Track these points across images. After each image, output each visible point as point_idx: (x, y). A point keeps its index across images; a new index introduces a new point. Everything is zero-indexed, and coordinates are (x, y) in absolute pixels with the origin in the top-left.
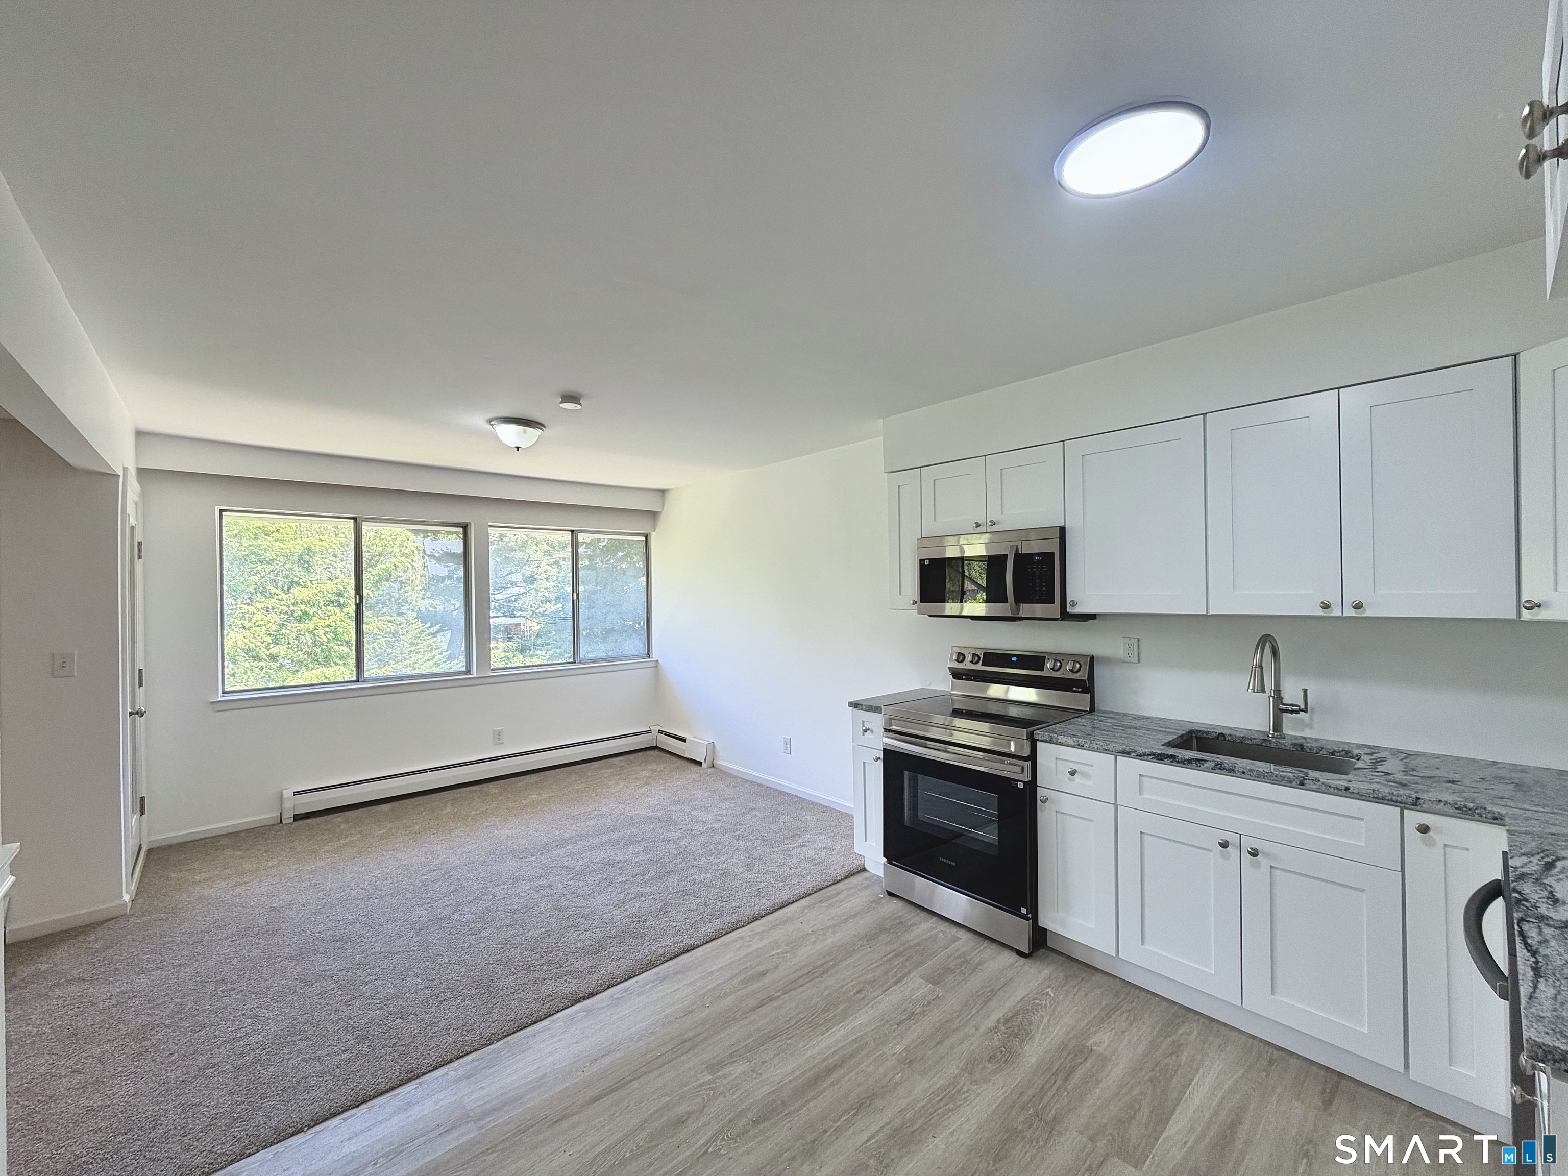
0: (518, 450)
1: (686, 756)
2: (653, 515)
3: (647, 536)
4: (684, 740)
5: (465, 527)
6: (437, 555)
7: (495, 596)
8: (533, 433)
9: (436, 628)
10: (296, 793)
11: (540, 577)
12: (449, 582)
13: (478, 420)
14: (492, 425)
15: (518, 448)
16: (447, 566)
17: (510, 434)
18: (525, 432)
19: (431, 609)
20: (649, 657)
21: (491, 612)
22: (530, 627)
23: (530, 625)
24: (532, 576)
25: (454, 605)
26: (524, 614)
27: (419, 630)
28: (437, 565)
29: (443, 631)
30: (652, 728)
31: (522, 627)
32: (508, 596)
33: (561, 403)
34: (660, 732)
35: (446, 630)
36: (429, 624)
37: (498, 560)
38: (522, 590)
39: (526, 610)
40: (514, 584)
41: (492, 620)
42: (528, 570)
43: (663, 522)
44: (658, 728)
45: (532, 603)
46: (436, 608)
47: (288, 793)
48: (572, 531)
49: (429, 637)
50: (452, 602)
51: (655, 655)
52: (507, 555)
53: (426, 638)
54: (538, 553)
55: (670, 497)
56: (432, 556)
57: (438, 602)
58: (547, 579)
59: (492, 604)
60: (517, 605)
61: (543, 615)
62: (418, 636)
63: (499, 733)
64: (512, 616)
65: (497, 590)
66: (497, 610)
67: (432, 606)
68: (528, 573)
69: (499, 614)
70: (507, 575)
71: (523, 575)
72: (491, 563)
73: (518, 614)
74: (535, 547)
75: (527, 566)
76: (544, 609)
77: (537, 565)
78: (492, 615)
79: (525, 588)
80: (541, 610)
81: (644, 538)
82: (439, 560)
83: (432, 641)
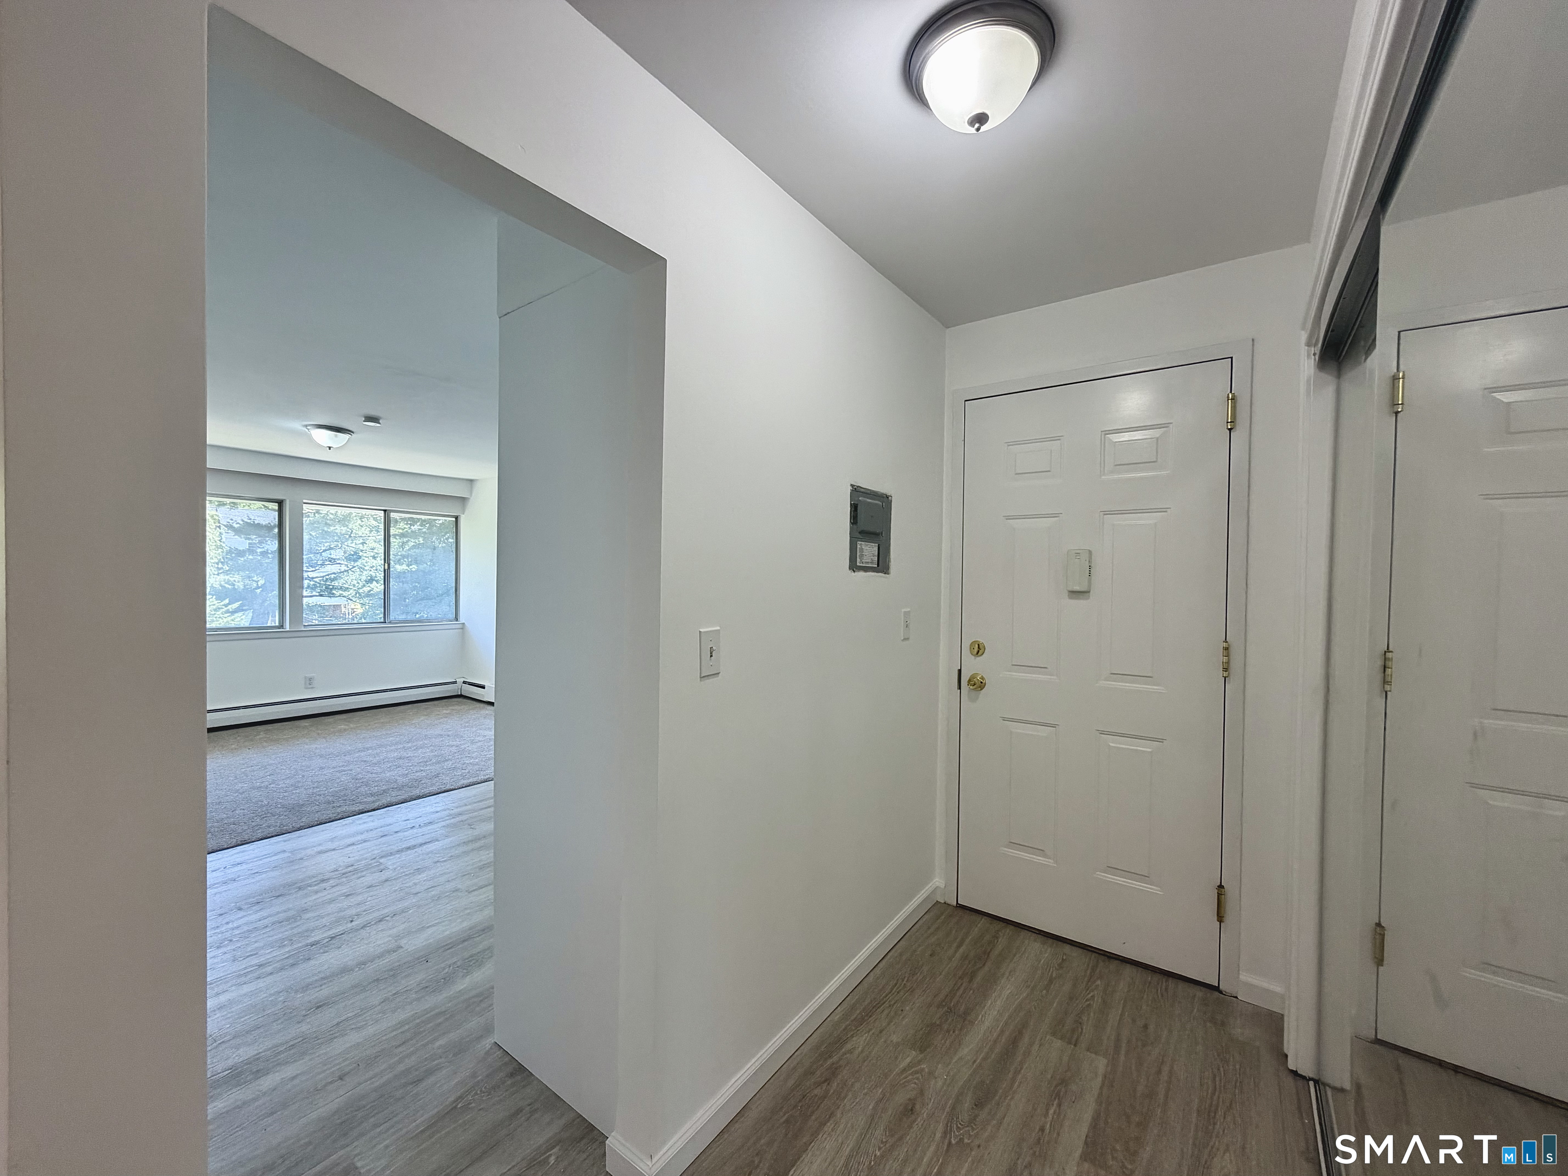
0: (330, 449)
1: (485, 699)
2: (463, 500)
3: (457, 518)
4: (483, 687)
5: (280, 503)
6: (236, 526)
7: (309, 573)
8: (344, 437)
9: (235, 606)
11: (365, 555)
12: (251, 557)
13: (297, 425)
14: (308, 429)
15: (330, 448)
16: (249, 539)
17: (324, 437)
18: (336, 436)
19: (227, 586)
20: (457, 620)
21: (304, 591)
22: (353, 609)
23: (353, 607)
24: (356, 553)
25: (257, 582)
26: (345, 594)
27: (214, 607)
28: (236, 537)
29: (243, 610)
30: (457, 680)
31: (343, 609)
32: (325, 574)
33: (364, 421)
34: (464, 682)
35: (246, 610)
36: (227, 601)
37: (314, 534)
38: (343, 568)
39: (347, 589)
40: (332, 561)
41: (305, 600)
42: (352, 546)
43: (471, 507)
44: (463, 680)
45: (355, 582)
46: (234, 585)
48: (385, 511)
49: (226, 615)
50: (255, 579)
51: (462, 619)
52: (326, 529)
53: (222, 616)
54: (363, 529)
55: (477, 486)
56: (230, 527)
57: (237, 577)
58: (374, 558)
59: (306, 582)
60: (337, 584)
61: (368, 595)
62: (213, 613)
63: (310, 679)
64: (332, 595)
65: (312, 566)
66: (312, 588)
67: (228, 582)
68: (351, 550)
69: (314, 593)
70: (325, 551)
71: (345, 552)
72: (306, 537)
73: (338, 594)
74: (359, 522)
75: (350, 542)
76: (369, 589)
77: (361, 541)
78: (305, 593)
79: (347, 566)
80: (366, 589)
81: (454, 519)
82: (238, 531)
83: (229, 619)
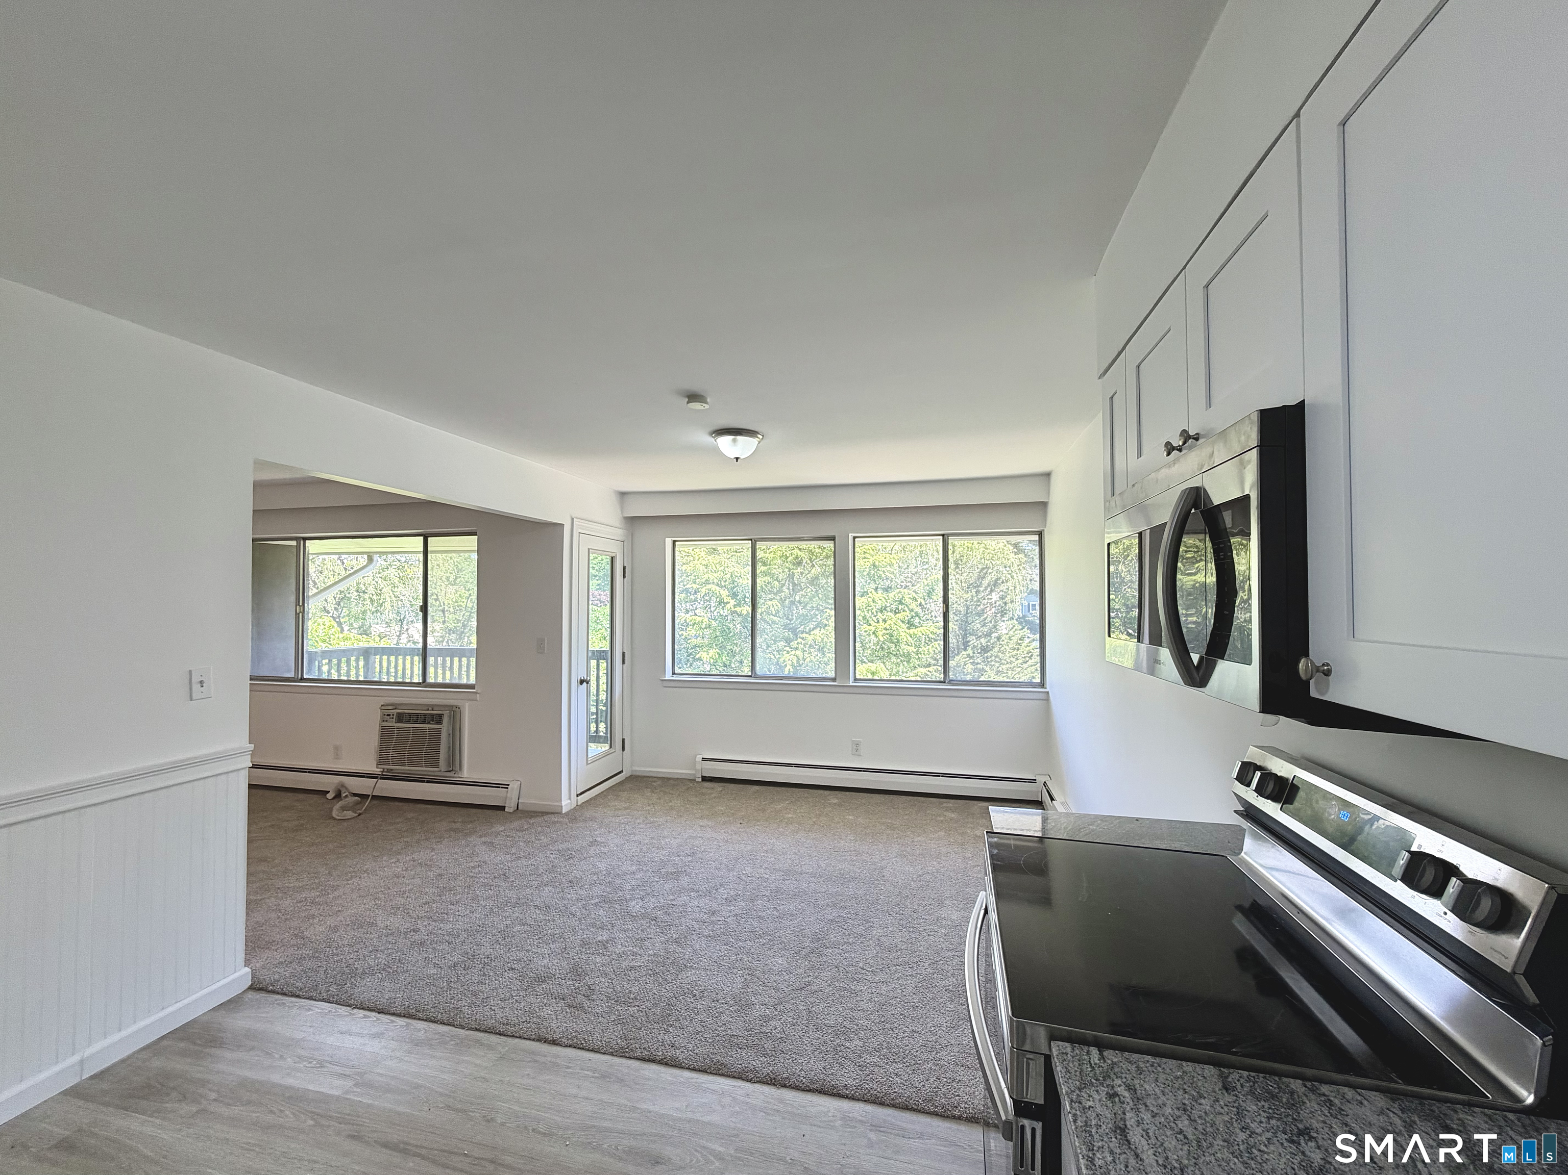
2: (1043, 507)
3: (1040, 535)
10: (704, 759)
14: (706, 440)
15: (737, 459)
20: (1043, 687)
30: (1038, 778)
34: (1044, 785)
44: (1044, 779)
47: (699, 758)
48: (943, 535)
63: (857, 745)
81: (1036, 538)
